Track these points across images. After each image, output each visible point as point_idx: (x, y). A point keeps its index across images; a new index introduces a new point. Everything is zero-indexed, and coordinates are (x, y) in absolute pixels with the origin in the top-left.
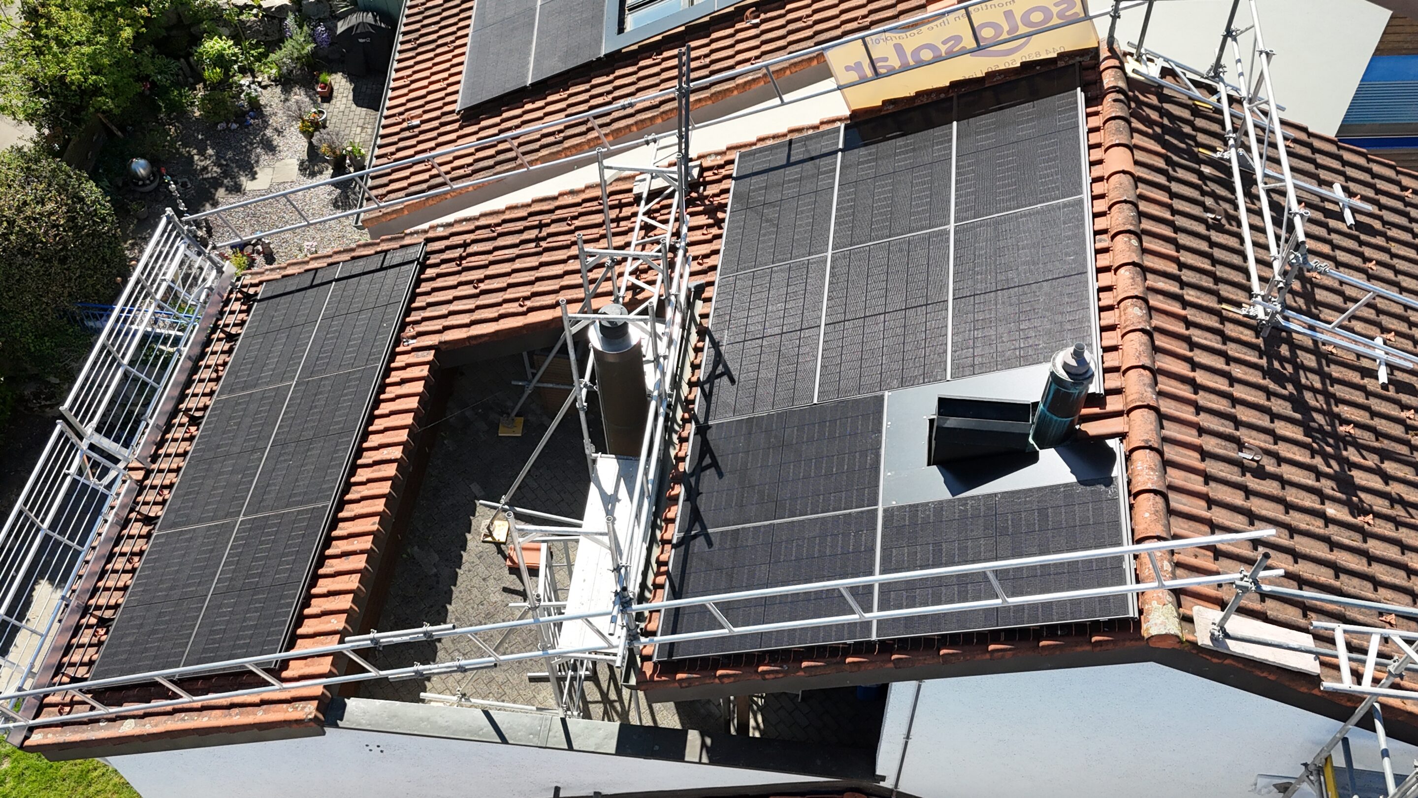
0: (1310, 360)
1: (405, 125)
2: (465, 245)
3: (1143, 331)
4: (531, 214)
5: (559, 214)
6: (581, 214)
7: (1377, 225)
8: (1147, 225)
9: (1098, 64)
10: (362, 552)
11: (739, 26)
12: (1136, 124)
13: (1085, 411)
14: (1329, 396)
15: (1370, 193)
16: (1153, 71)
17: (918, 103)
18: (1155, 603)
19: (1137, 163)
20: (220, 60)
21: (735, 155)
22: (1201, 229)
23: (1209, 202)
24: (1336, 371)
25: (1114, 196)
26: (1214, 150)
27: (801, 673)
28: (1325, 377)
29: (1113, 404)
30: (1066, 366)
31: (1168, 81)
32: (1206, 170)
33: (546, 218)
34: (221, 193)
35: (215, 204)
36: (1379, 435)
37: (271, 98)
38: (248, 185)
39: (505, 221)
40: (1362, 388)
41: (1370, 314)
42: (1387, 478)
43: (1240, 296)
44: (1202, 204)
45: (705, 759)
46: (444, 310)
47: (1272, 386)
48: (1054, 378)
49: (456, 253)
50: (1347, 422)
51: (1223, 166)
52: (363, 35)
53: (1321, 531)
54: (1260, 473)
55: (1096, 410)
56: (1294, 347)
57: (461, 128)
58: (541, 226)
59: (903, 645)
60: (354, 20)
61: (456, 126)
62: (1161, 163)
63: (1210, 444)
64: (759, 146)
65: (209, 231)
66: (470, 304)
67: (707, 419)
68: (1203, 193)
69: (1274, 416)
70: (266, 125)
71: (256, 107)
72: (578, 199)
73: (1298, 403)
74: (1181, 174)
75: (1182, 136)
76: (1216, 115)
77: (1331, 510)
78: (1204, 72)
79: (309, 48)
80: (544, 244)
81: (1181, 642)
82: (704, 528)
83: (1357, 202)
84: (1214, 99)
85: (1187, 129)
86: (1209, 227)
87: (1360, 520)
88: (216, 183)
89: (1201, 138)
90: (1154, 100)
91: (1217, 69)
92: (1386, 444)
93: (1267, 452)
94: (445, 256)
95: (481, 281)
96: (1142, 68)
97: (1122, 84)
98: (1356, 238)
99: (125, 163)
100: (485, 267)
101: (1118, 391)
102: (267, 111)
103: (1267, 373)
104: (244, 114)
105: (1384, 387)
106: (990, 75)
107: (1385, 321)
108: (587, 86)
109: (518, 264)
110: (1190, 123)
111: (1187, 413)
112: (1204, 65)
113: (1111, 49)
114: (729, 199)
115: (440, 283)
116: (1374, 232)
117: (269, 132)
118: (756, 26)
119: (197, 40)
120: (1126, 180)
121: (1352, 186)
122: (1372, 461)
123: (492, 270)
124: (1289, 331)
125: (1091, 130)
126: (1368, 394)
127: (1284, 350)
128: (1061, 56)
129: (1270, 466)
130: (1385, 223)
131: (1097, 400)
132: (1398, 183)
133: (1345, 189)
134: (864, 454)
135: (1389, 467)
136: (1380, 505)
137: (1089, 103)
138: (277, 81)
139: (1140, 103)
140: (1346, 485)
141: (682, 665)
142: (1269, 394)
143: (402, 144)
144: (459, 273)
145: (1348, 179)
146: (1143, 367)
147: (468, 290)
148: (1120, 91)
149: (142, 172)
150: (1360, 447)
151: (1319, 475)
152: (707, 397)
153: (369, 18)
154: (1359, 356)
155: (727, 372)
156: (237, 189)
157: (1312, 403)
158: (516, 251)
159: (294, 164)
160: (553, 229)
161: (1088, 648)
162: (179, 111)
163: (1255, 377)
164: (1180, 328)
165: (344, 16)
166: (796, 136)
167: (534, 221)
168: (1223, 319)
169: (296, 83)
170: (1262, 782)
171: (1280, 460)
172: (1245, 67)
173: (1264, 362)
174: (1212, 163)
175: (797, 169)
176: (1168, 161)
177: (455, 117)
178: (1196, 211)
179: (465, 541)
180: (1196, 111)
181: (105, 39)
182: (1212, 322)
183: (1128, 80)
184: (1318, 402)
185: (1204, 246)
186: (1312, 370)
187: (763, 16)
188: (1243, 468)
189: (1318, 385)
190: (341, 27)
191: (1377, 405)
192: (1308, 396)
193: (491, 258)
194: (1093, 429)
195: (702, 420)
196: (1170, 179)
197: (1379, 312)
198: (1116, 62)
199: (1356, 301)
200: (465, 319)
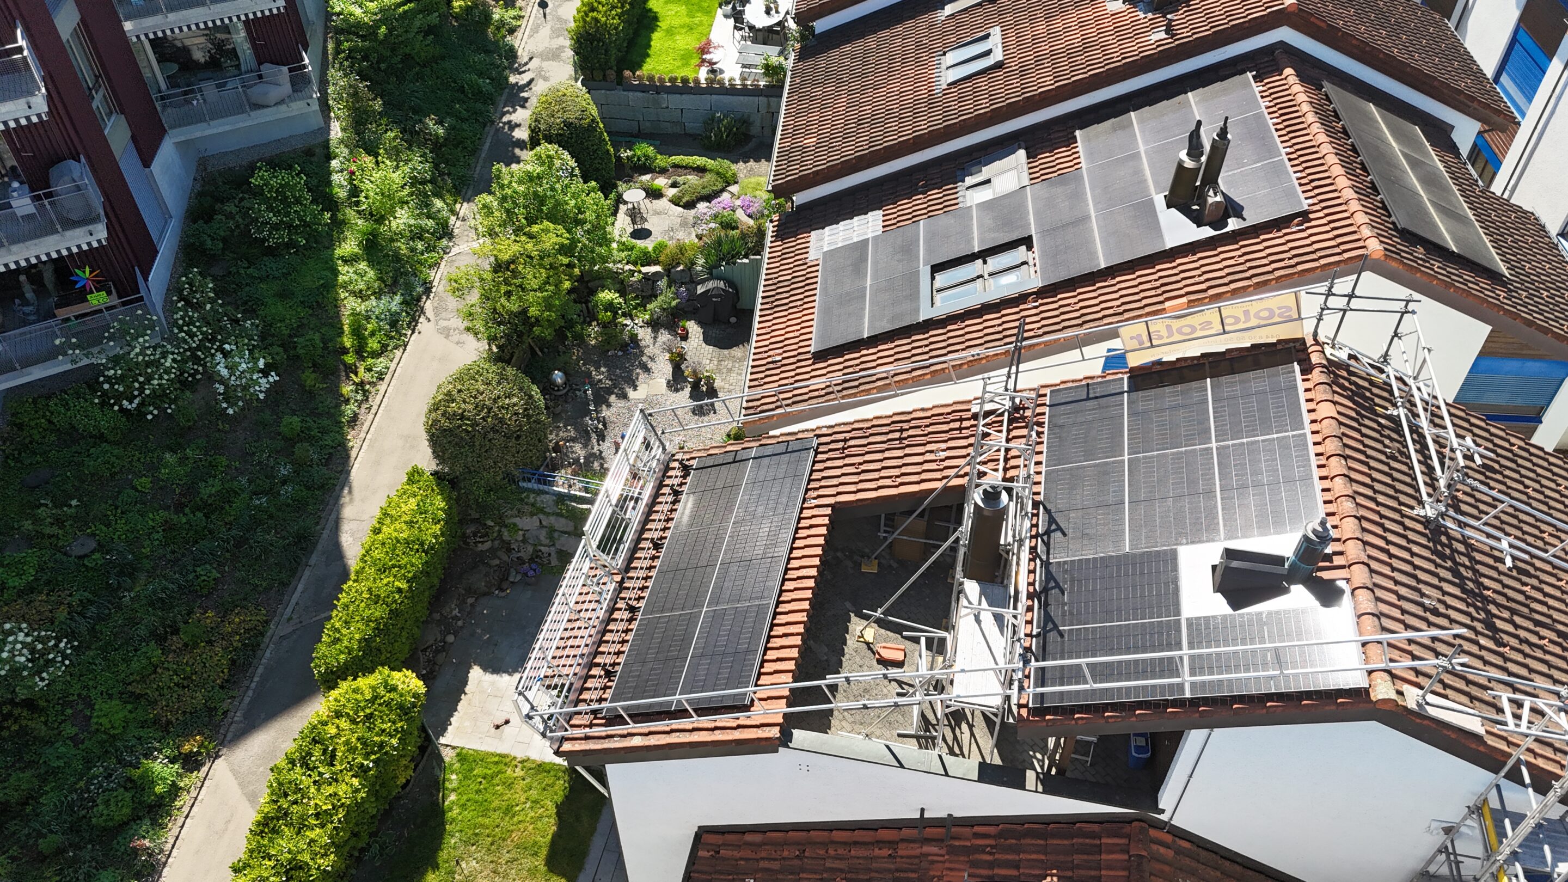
0: (1461, 548)
1: (770, 360)
2: (845, 440)
3: (1355, 517)
4: (893, 422)
5: (914, 423)
6: (932, 424)
7: (1496, 466)
8: (1349, 452)
9: (1307, 349)
10: (798, 634)
11: (1022, 307)
12: (1336, 388)
13: (1321, 564)
14: (1475, 571)
15: (1490, 446)
16: (1343, 355)
17: (1178, 365)
18: (1379, 681)
19: (1339, 413)
20: (610, 306)
21: (1047, 391)
22: (1383, 458)
23: (1387, 442)
24: (1478, 557)
25: (1326, 432)
26: (1387, 409)
27: (1134, 719)
28: (1472, 559)
29: (1338, 561)
30: (1314, 531)
31: (1352, 362)
32: (1383, 421)
33: (905, 426)
34: (613, 398)
35: (609, 406)
36: (1509, 599)
37: (644, 334)
38: (632, 394)
39: (874, 426)
40: (1496, 569)
41: (1497, 523)
42: (1516, 626)
43: (1412, 502)
44: (1382, 442)
45: (1040, 788)
46: (835, 481)
47: (1438, 561)
48: (1306, 538)
49: (840, 445)
50: (1488, 589)
51: (1396, 421)
52: (716, 296)
53: (1478, 653)
54: (1435, 612)
55: (1327, 564)
56: (1450, 538)
57: (813, 364)
58: (902, 430)
59: (1206, 701)
60: (711, 285)
61: (810, 362)
62: (1353, 414)
63: (1403, 591)
64: (1062, 386)
65: (605, 425)
66: (854, 479)
67: (1048, 558)
68: (1382, 435)
69: (1441, 579)
70: (642, 353)
71: (634, 339)
72: (929, 414)
73: (1456, 573)
74: (1367, 422)
75: (1366, 399)
76: (1387, 387)
77: (1483, 641)
78: (1376, 358)
79: (674, 303)
80: (906, 442)
81: (1397, 705)
82: (1056, 627)
83: (1481, 450)
84: (1384, 376)
85: (1368, 394)
86: (1388, 457)
87: (1501, 649)
88: (609, 391)
89: (1377, 400)
90: (1345, 374)
91: (1385, 357)
92: (1513, 605)
93: (1440, 601)
94: (831, 447)
95: (860, 464)
96: (1336, 353)
97: (1325, 362)
98: (1483, 474)
99: (550, 372)
100: (863, 455)
101: (1341, 553)
102: (643, 343)
103: (1435, 552)
104: (627, 345)
105: (1510, 569)
106: (1229, 351)
107: (1508, 529)
108: (909, 341)
109: (887, 454)
110: (1370, 391)
111: (1387, 570)
112: (1376, 354)
113: (1315, 338)
114: (1046, 419)
115: (829, 464)
116: (1495, 471)
117: (644, 359)
118: (1036, 307)
119: (593, 292)
120: (1334, 422)
121: (1479, 441)
122: (1506, 614)
123: (867, 457)
124: (1446, 527)
125: (1307, 390)
126: (1500, 573)
127: (1444, 539)
128: (1279, 342)
129: (1442, 609)
130: (1501, 466)
131: (1329, 558)
132: (1508, 441)
133: (1474, 441)
134: (1167, 584)
135: (1517, 619)
136: (1514, 642)
137: (1304, 372)
138: (648, 324)
139: (1337, 376)
140: (1490, 626)
141: (1049, 711)
142: (1437, 565)
143: (768, 373)
144: (843, 458)
145: (1475, 435)
146: (1358, 539)
147: (851, 470)
148: (1324, 366)
149: (559, 381)
150: (1498, 605)
151: (1473, 619)
152: (1047, 544)
153: (721, 284)
154: (1492, 548)
155: (1059, 528)
156: (624, 396)
157: (1465, 574)
158: (885, 446)
159: (663, 382)
160: (911, 432)
161: (1333, 708)
162: (581, 339)
163: (1427, 553)
164: (1376, 518)
165: (703, 282)
166: (1090, 381)
167: (898, 427)
168: (1403, 516)
169: (662, 326)
170: (1434, 825)
171: (1448, 607)
172: (1410, 356)
173: (1431, 545)
174: (1389, 418)
175: (1095, 402)
176: (1358, 413)
177: (809, 356)
178: (1379, 446)
179: (845, 639)
180: (1372, 383)
181: (552, 288)
182: (1396, 516)
183: (1328, 360)
184: (1469, 574)
185: (1386, 469)
186: (1462, 554)
187: (1040, 301)
188: (1426, 609)
189: (1468, 563)
190: (700, 289)
191: (1507, 581)
192: (1462, 570)
193: (866, 449)
194: (1326, 575)
195: (1044, 558)
196: (1360, 424)
197: (1502, 522)
198: (1319, 348)
199: (1487, 514)
200: (852, 488)
